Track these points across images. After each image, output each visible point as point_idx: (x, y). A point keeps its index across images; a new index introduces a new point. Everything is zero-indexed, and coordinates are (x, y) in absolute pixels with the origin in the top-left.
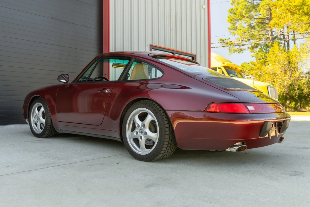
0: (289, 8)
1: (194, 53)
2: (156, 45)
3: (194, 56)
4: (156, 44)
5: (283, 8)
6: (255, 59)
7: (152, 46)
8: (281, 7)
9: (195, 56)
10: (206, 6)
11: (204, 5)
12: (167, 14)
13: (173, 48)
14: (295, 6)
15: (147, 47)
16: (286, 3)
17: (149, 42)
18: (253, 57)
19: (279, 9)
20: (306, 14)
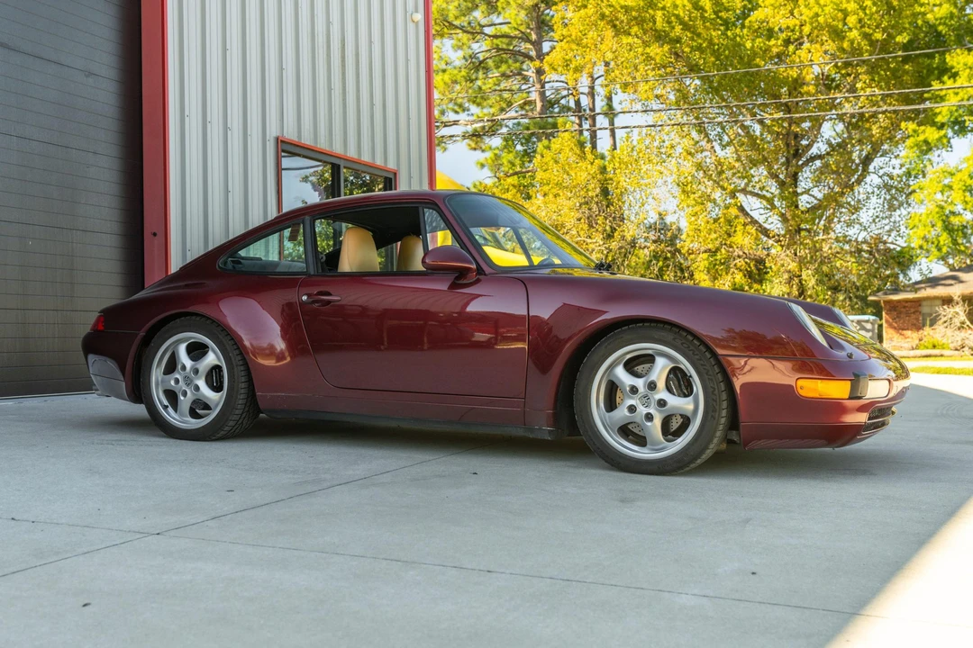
0: (607, 13)
1: (391, 165)
2: (292, 138)
3: (391, 176)
4: (290, 135)
6: (490, 174)
7: (282, 141)
9: (395, 174)
10: (419, 17)
11: (417, 11)
12: (321, 40)
13: (338, 149)
14: (627, 10)
15: (268, 143)
17: (273, 132)
18: (483, 166)
19: (578, 15)
20: (660, 37)
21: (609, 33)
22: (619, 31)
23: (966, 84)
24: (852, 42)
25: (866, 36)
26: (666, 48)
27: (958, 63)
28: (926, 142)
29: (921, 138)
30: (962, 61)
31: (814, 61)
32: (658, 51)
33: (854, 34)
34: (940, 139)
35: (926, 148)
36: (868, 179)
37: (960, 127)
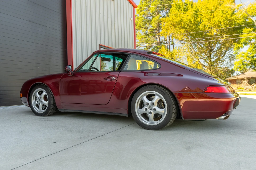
0: (172, 23)
5: (169, 23)
8: (168, 22)
14: (176, 22)
16: (171, 20)
19: (166, 24)
20: (183, 28)
21: (173, 27)
22: (175, 27)
25: (225, 26)
26: (184, 30)
28: (239, 47)
29: (238, 46)
32: (183, 30)
33: (223, 26)
34: (241, 46)
35: (238, 48)
36: (226, 55)
37: (246, 44)
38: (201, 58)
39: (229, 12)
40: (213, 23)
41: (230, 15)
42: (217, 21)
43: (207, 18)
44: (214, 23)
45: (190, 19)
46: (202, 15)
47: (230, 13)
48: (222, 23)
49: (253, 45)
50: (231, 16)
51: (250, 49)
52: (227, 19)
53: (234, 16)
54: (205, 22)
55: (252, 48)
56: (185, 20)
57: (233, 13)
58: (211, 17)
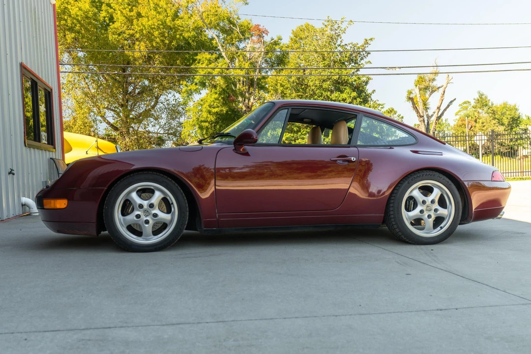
23: (206, 67)
24: (157, 43)
25: (163, 41)
26: (73, 35)
27: (203, 58)
28: (190, 90)
29: (189, 88)
30: (205, 57)
31: (141, 49)
33: (158, 40)
34: (196, 90)
35: (190, 93)
36: (158, 106)
37: (203, 85)
38: (107, 108)
39: (168, 11)
40: (137, 29)
41: (170, 18)
42: (146, 26)
43: (125, 16)
44: (140, 30)
45: (86, 12)
46: (112, 5)
47: (171, 12)
48: (156, 33)
49: (218, 88)
50: (173, 20)
51: (213, 97)
52: (164, 23)
53: (178, 22)
54: (119, 23)
55: (216, 96)
56: (74, 11)
57: (176, 16)
58: (132, 14)
